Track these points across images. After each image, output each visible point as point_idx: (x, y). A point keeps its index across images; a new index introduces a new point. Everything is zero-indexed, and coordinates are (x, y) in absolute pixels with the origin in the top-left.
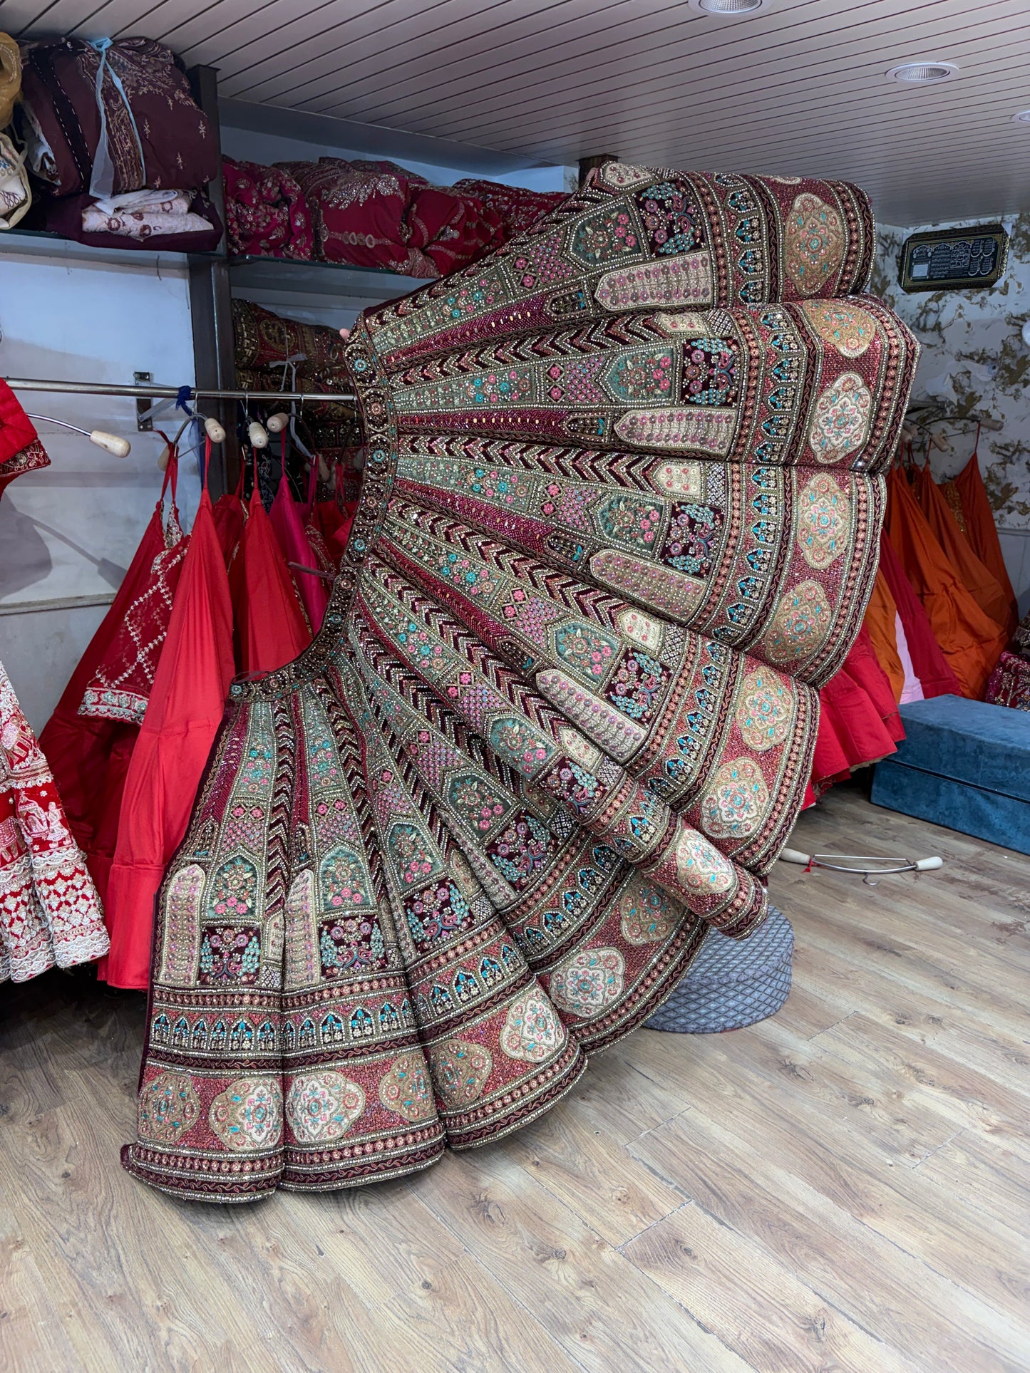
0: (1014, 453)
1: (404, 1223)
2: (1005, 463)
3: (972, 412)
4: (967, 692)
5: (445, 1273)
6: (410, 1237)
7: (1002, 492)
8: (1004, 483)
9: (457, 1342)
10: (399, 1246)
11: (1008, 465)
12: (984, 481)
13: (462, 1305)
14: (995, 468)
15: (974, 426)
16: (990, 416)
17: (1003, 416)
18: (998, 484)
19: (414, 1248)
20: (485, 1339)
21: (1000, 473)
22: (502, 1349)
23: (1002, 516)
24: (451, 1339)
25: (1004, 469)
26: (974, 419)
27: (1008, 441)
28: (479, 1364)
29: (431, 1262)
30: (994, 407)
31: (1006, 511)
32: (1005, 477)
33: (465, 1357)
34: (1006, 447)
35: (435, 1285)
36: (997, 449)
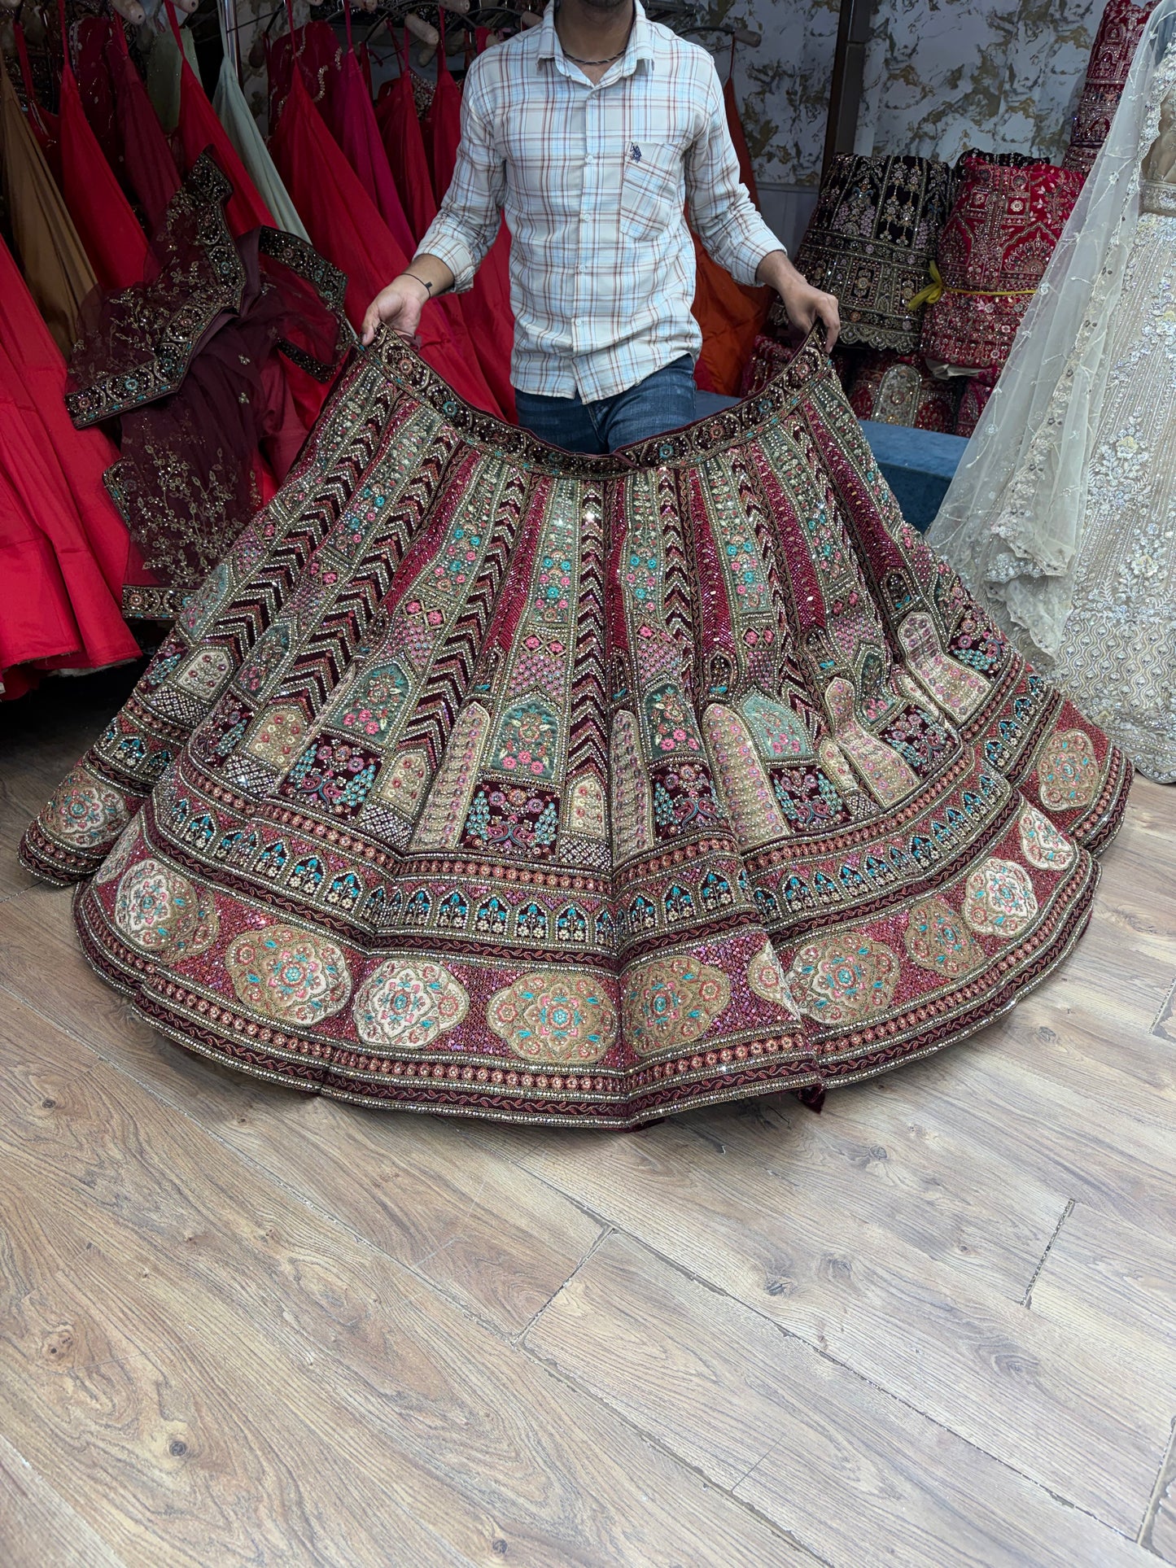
0: (773, 78)
1: (21, 1043)
2: (763, 93)
3: (725, 21)
4: (720, 387)
5: (73, 1088)
6: (29, 1057)
7: (760, 133)
8: (763, 120)
9: (86, 1155)
10: (13, 1069)
11: (768, 95)
12: (742, 118)
13: (94, 1117)
14: (753, 100)
15: (727, 40)
16: (745, 26)
17: (760, 27)
18: (757, 122)
19: (33, 1068)
20: (121, 1146)
21: (758, 107)
22: (142, 1152)
23: (761, 166)
24: (78, 1154)
25: (762, 100)
26: (728, 31)
27: (766, 62)
28: (113, 1173)
29: (54, 1078)
30: (751, 13)
31: (765, 158)
32: (764, 112)
33: (96, 1169)
34: (764, 70)
35: (61, 1101)
36: (755, 73)
